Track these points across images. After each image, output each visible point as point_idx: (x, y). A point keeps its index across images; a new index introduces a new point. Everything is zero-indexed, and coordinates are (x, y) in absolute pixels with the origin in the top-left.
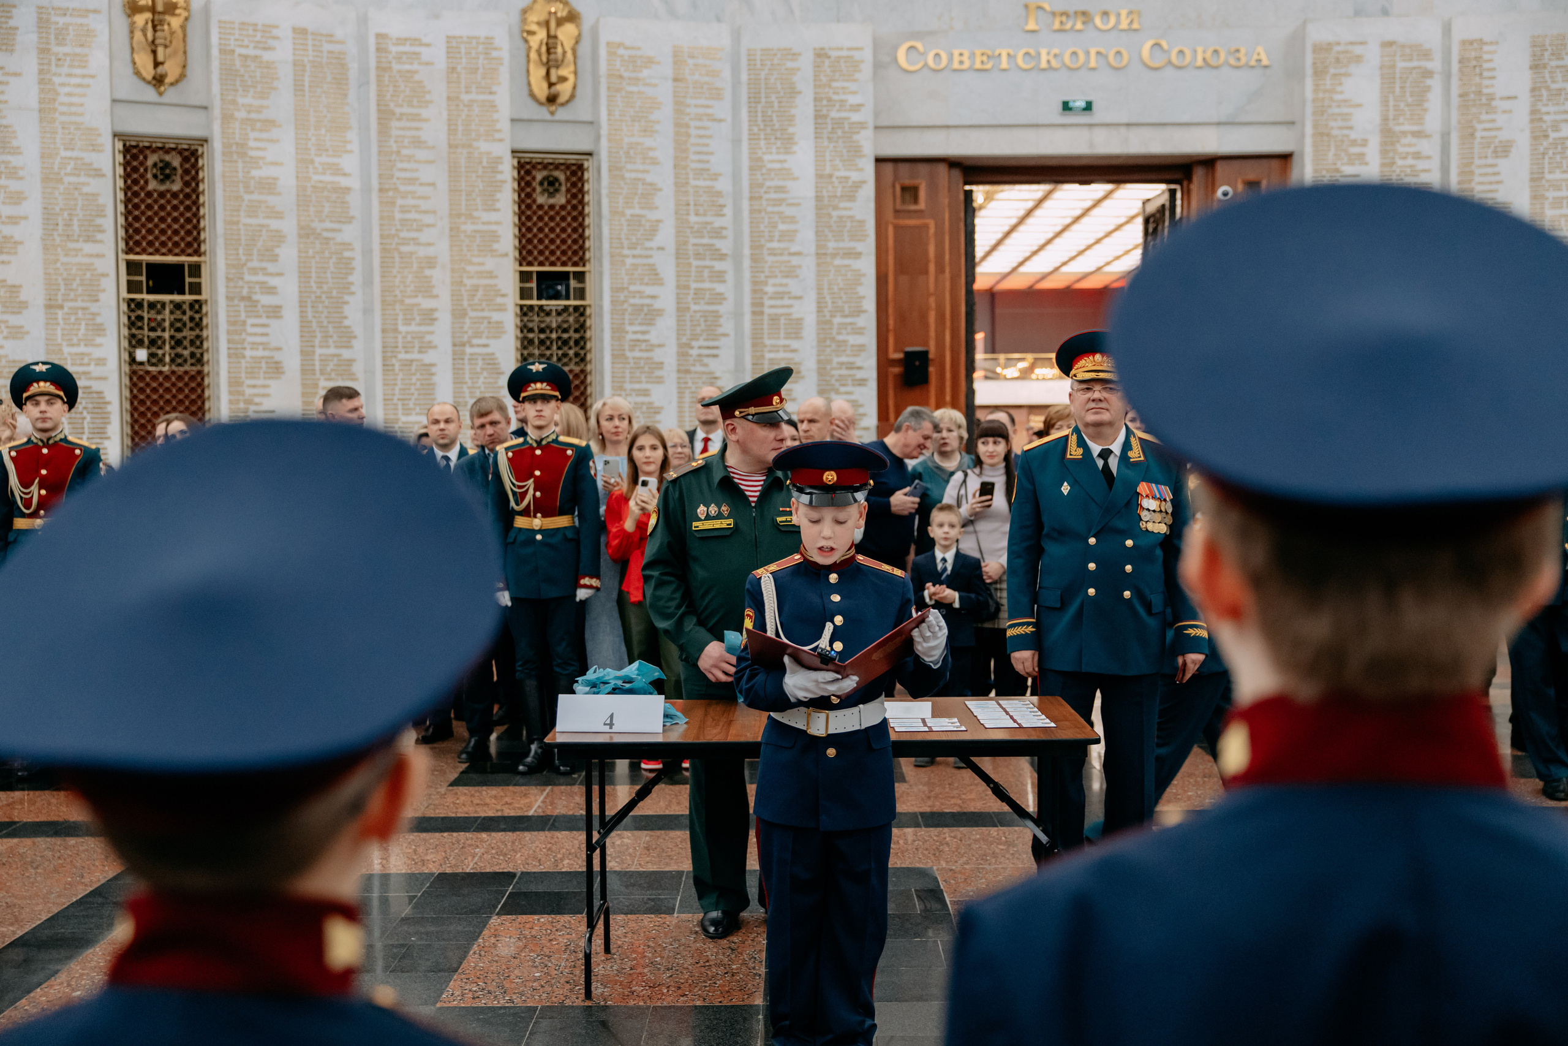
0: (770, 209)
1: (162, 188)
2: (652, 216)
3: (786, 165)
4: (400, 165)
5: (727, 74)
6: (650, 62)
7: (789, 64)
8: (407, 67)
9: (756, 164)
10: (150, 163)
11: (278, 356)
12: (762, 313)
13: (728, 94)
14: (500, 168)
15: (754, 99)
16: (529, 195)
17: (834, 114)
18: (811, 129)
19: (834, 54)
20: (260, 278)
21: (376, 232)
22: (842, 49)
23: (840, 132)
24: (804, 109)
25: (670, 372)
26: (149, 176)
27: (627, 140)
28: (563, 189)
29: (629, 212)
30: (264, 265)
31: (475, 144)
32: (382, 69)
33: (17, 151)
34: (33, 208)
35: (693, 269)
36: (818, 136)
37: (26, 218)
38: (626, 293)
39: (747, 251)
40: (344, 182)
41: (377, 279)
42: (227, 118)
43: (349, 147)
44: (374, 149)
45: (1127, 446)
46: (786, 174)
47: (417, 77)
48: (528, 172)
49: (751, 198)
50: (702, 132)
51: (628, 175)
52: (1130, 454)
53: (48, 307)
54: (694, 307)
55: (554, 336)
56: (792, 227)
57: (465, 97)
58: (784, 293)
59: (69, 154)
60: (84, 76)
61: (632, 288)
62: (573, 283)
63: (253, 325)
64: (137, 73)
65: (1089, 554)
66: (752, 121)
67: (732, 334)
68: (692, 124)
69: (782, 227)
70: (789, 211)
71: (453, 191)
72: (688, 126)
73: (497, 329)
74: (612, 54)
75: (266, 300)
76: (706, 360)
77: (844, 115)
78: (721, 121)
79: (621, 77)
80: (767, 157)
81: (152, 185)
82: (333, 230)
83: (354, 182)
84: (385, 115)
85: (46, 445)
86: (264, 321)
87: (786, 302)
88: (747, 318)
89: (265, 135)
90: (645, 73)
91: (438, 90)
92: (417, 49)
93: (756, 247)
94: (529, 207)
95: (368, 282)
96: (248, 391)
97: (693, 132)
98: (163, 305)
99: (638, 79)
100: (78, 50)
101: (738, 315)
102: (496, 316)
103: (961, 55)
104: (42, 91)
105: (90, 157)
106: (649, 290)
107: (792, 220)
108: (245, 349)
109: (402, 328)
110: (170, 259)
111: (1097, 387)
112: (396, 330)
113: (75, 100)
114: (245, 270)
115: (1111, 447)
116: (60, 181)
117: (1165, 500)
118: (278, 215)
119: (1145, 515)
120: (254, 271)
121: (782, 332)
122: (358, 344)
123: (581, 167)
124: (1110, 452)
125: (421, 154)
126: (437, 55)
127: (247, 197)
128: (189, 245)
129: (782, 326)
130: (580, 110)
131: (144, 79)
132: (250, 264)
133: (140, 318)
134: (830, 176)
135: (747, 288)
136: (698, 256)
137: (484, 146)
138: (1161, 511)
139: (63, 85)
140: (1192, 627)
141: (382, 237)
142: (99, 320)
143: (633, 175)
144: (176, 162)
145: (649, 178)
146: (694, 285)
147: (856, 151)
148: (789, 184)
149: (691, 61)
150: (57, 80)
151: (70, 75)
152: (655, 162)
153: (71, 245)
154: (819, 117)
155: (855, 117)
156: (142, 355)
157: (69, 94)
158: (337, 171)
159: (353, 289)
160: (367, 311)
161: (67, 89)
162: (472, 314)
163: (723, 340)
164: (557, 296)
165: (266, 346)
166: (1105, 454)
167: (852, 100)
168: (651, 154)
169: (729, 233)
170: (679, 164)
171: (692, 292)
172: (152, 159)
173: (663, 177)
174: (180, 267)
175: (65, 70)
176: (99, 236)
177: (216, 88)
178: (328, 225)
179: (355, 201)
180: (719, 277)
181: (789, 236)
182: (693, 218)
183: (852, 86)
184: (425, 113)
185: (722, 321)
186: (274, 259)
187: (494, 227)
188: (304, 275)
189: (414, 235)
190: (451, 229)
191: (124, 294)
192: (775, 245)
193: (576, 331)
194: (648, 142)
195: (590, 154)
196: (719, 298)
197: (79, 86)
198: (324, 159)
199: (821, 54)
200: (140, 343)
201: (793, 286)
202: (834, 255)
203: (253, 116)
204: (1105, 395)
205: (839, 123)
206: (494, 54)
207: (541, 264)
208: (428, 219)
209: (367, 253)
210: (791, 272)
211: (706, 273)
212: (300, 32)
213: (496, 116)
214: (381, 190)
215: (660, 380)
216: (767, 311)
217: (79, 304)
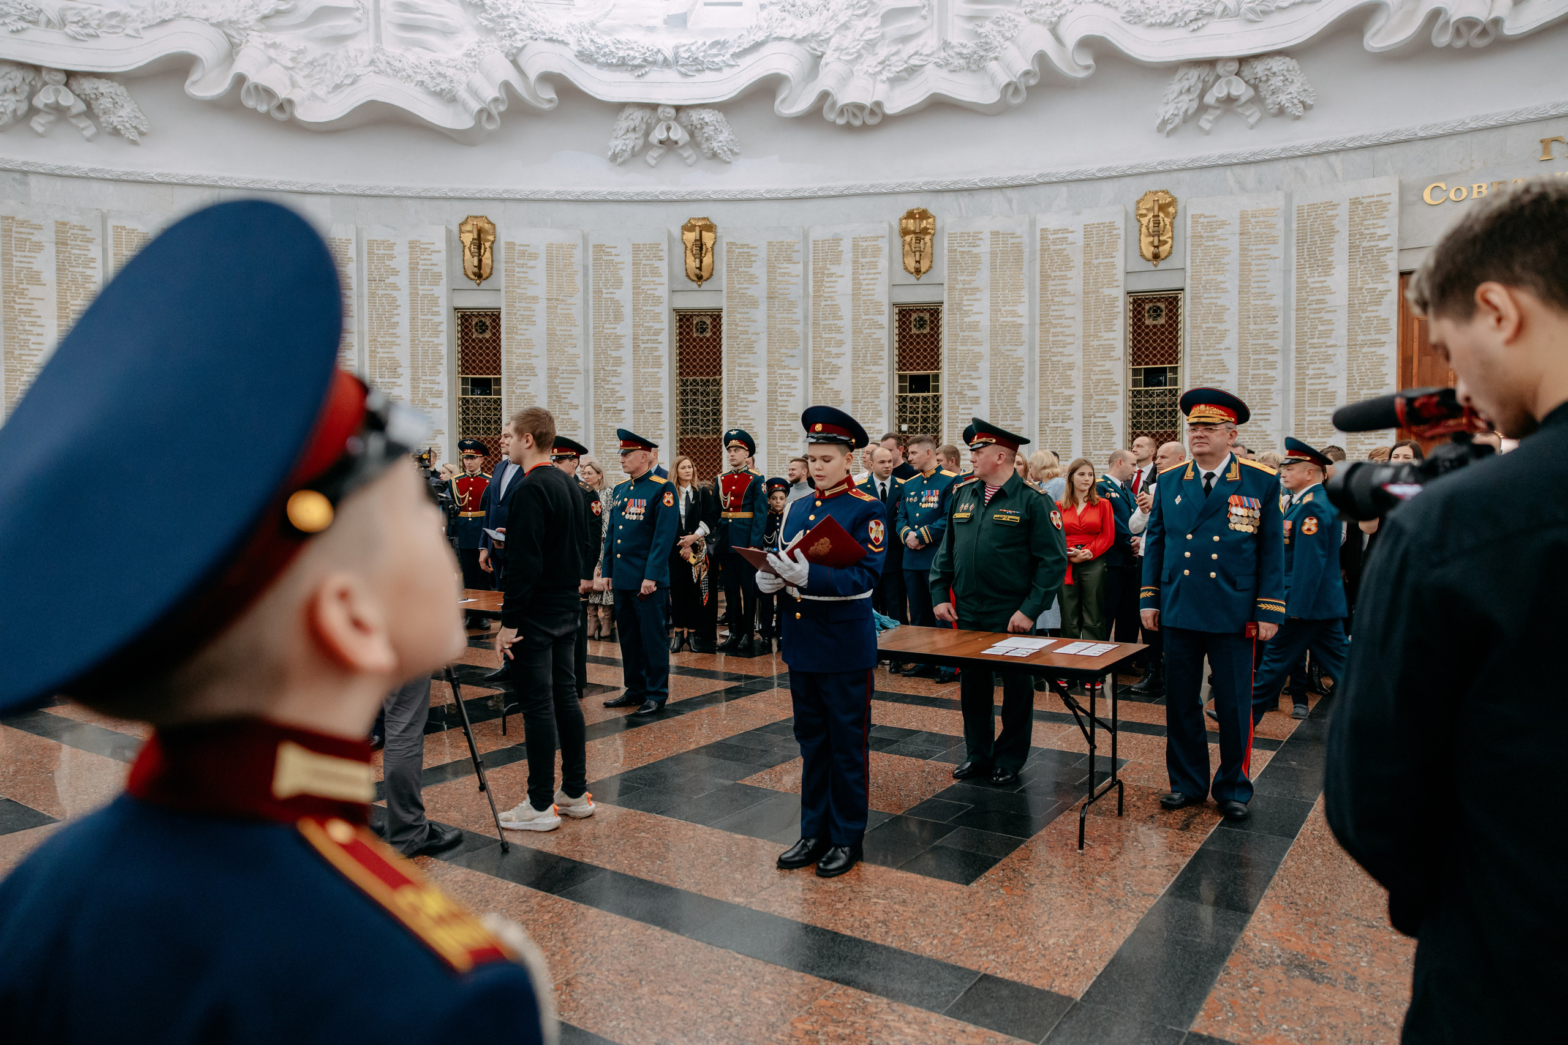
0: (1312, 316)
1: (918, 332)
2: (1222, 327)
3: (1325, 284)
4: (1053, 308)
5: (1281, 225)
6: (1223, 224)
7: (1330, 213)
8: (1059, 247)
9: (1302, 285)
10: (912, 319)
12: (1304, 389)
13: (1281, 240)
14: (1117, 304)
15: (1301, 240)
16: (1139, 320)
17: (1365, 244)
18: (1346, 257)
19: (1365, 201)
20: (968, 381)
21: (1037, 350)
22: (1373, 196)
23: (1369, 256)
24: (1341, 244)
26: (912, 326)
27: (1204, 278)
28: (1164, 314)
29: (1204, 326)
30: (970, 373)
31: (1101, 290)
32: (1043, 250)
33: (841, 318)
34: (847, 349)
35: (1252, 361)
36: (1351, 261)
37: (844, 354)
38: (1201, 379)
39: (1293, 347)
40: (1019, 321)
41: (1037, 378)
42: (951, 289)
43: (1022, 299)
44: (1038, 299)
45: (1228, 469)
46: (1327, 290)
47: (1065, 253)
48: (1139, 305)
49: (1297, 310)
50: (1260, 267)
51: (1204, 301)
52: (1228, 475)
53: (854, 402)
54: (1251, 387)
55: (1155, 410)
56: (1329, 327)
57: (1095, 262)
58: (1320, 374)
59: (866, 317)
60: (875, 274)
61: (1206, 376)
62: (1169, 375)
63: (963, 409)
64: (906, 269)
65: (1187, 546)
66: (1300, 255)
67: (1280, 404)
68: (1253, 262)
69: (1320, 328)
70: (1326, 316)
71: (1086, 321)
72: (1250, 264)
73: (1112, 406)
74: (1195, 222)
75: (971, 393)
76: (1259, 423)
77: (1372, 243)
78: (1275, 258)
79: (1201, 237)
80: (1310, 280)
81: (914, 331)
82: (1012, 350)
83: (1025, 321)
84: (1045, 277)
85: (737, 473)
86: (969, 406)
87: (1323, 380)
88: (1293, 393)
89: (972, 297)
90: (1219, 232)
91: (1078, 259)
92: (1065, 235)
93: (1300, 343)
94: (1139, 327)
95: (1032, 380)
97: (1253, 268)
98: (918, 399)
99: (1214, 237)
100: (872, 259)
101: (1285, 391)
102: (1111, 398)
103: (1480, 187)
104: (854, 284)
105: (877, 318)
106: (1218, 377)
107: (1330, 322)
109: (1052, 408)
110: (922, 372)
111: (1201, 428)
112: (1048, 409)
113: (870, 287)
114: (959, 377)
115: (1214, 472)
116: (861, 332)
117: (1253, 509)
118: (979, 343)
119: (1232, 518)
120: (964, 377)
121: (1319, 401)
122: (1025, 418)
123: (1176, 299)
124: (1212, 475)
125: (1066, 300)
126: (1078, 238)
127: (961, 334)
128: (932, 364)
129: (1319, 398)
130: (1174, 262)
131: (909, 272)
132: (962, 373)
133: (905, 407)
134: (1361, 289)
135: (1293, 372)
136: (1256, 352)
137: (1106, 291)
138: (1248, 517)
139: (864, 280)
140: (1264, 602)
141: (1041, 352)
142: (879, 409)
143: (1208, 301)
144: (927, 316)
145: (1220, 302)
146: (1251, 372)
147: (1384, 268)
148: (1328, 297)
149: (1253, 220)
150: (861, 277)
151: (868, 274)
152: (1225, 291)
153: (866, 368)
154: (1353, 248)
155: (1383, 244)
156: (904, 427)
157: (867, 284)
158: (1015, 314)
159: (1023, 385)
160: (1031, 398)
161: (866, 282)
162: (1096, 397)
163: (1273, 408)
164: (1159, 384)
166: (1210, 476)
167: (1380, 232)
168: (1222, 286)
169: (1280, 335)
170: (1243, 290)
171: (1250, 377)
172: (914, 316)
173: (1231, 301)
174: (928, 376)
175: (866, 271)
176: (881, 362)
177: (946, 272)
178: (1009, 347)
179: (1025, 332)
180: (1272, 365)
181: (1326, 334)
182: (1252, 327)
183: (1381, 222)
184: (1069, 274)
185: (1272, 396)
186: (976, 369)
187: (1112, 342)
188: (993, 378)
189: (1060, 350)
190: (1084, 345)
191: (897, 393)
192: (1315, 341)
193: (1170, 406)
194: (1220, 278)
195: (1183, 290)
196: (1271, 380)
197: (873, 279)
198: (1007, 308)
199: (1355, 202)
200: (904, 421)
201: (1329, 369)
202: (1362, 346)
203: (967, 286)
204: (1206, 433)
205: (1369, 250)
206: (1115, 232)
207: (1147, 364)
208: (1070, 340)
209: (1032, 363)
210: (1327, 359)
211: (1261, 363)
212: (995, 234)
213: (1114, 271)
214: (1041, 324)
216: (1308, 387)
217: (869, 400)
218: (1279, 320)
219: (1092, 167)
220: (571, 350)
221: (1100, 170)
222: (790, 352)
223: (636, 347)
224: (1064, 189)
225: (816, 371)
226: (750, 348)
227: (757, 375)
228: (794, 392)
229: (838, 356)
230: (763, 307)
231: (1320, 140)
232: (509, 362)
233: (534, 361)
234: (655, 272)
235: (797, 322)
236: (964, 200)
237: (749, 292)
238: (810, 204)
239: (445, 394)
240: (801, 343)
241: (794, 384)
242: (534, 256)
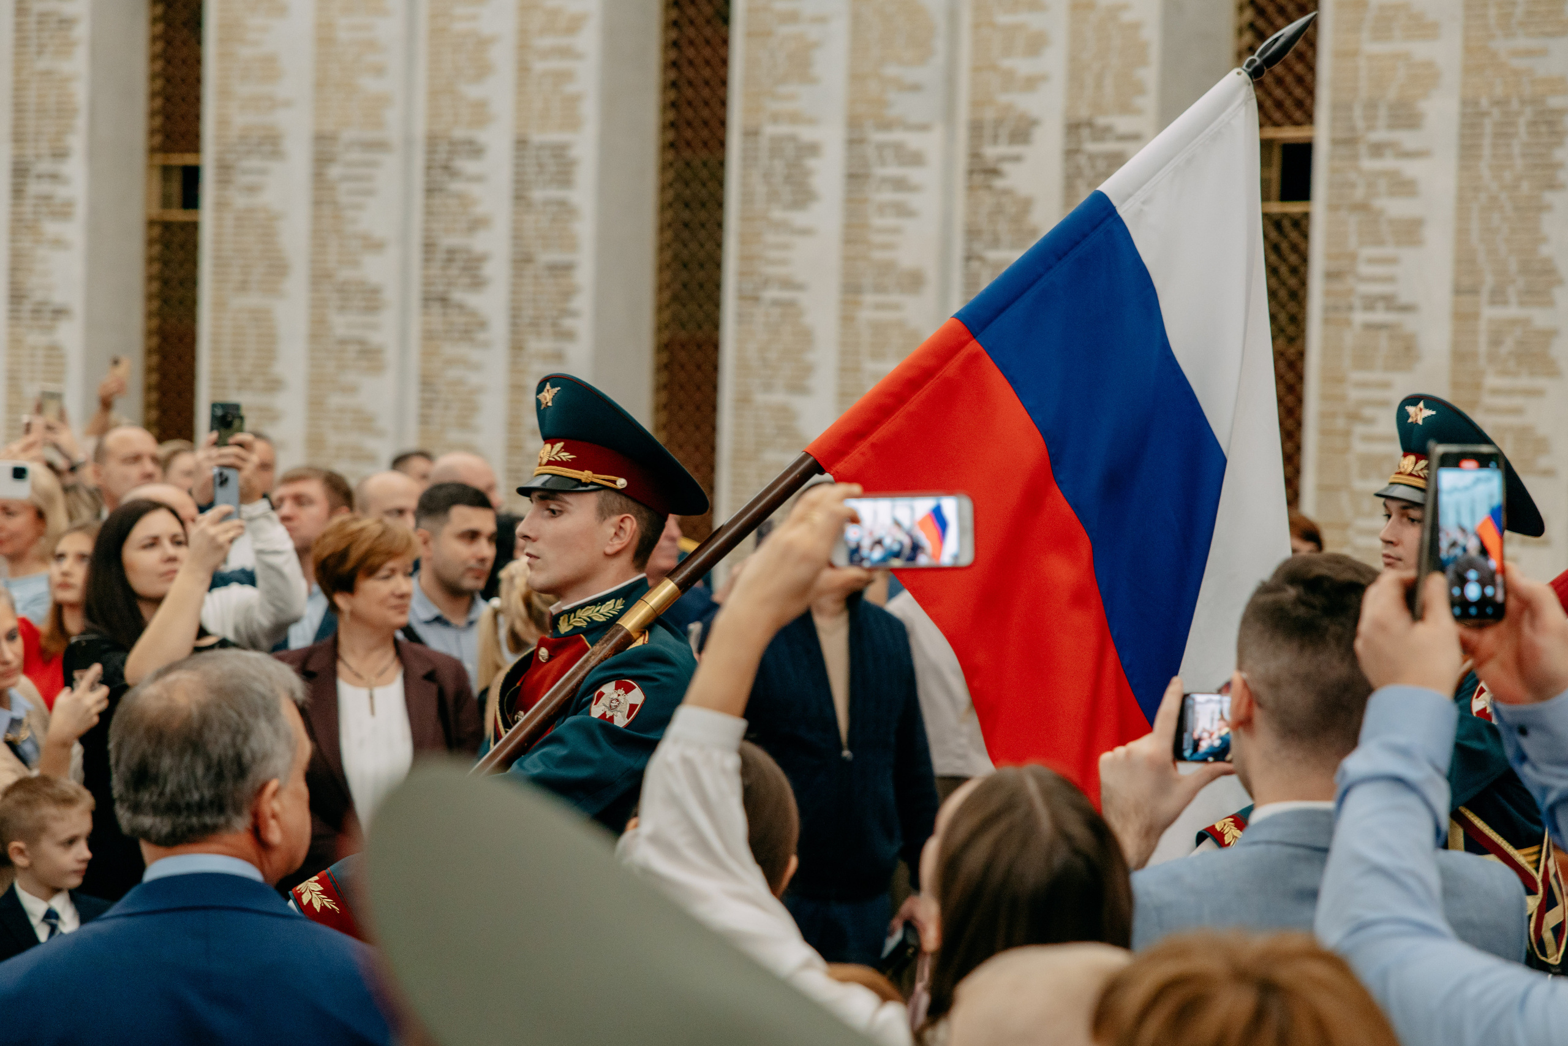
11: (1409, 323)
20: (1388, 163)
63: (1371, 261)
75: (1396, 208)
82: (1529, 53)
86: (1389, 251)
96: (1355, 395)
108: (1350, 308)
114: (1363, 149)
120: (1377, 150)
132: (1371, 137)
165: (1389, 302)
188: (1468, 150)
220: (370, 84)
222: (913, 75)
223: (523, 69)
225: (976, 128)
227: (813, 149)
228: (914, 200)
229: (1031, 83)
232: (223, 122)
233: (283, 119)
239: (81, 210)
240: (940, 45)
241: (914, 175)
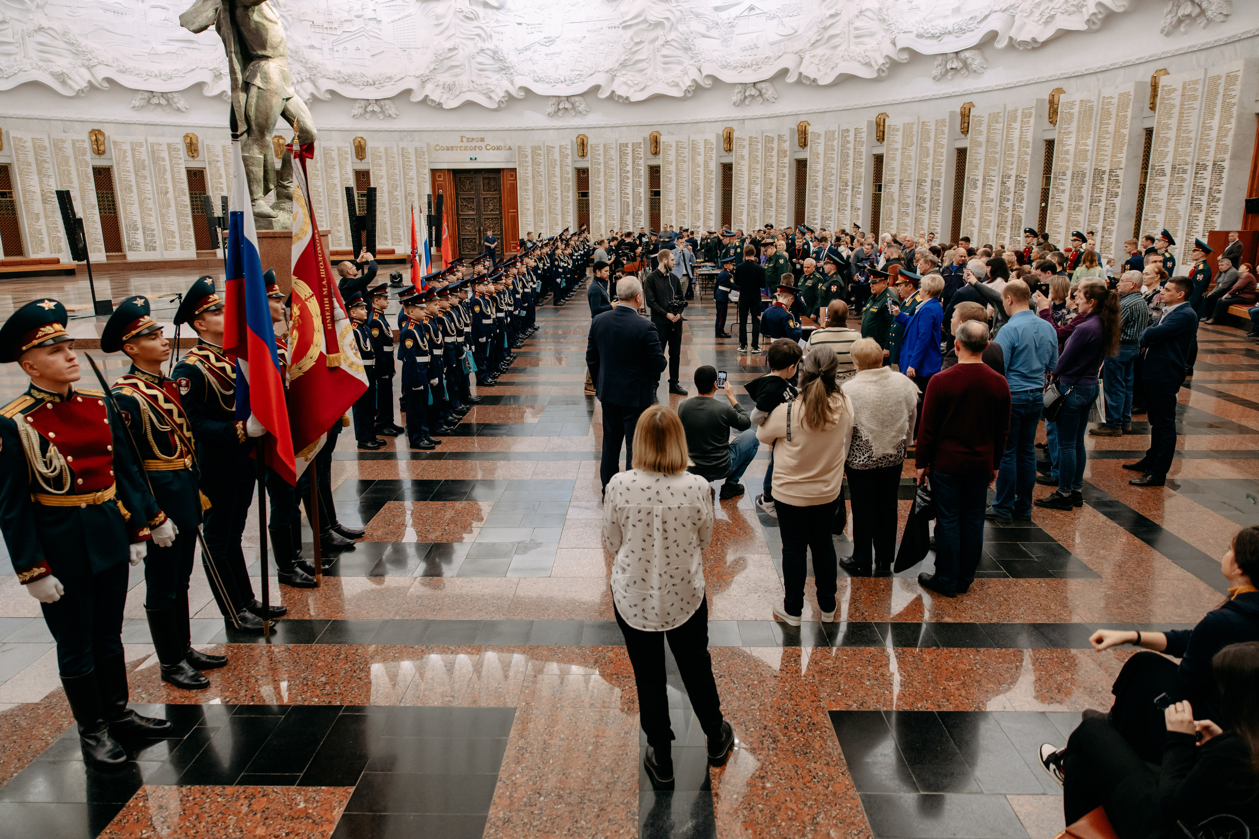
0: (1204, 143)
2: (1166, 150)
3: (1211, 124)
4: (1102, 141)
5: (1201, 89)
6: (1175, 90)
7: (1218, 82)
8: (1108, 106)
9: (1204, 125)
13: (1199, 98)
15: (1207, 98)
17: (1228, 100)
18: (1220, 108)
19: (1231, 74)
21: (1093, 164)
22: (1234, 72)
24: (1220, 100)
25: (1163, 210)
32: (1102, 109)
36: (1222, 111)
40: (1087, 148)
41: (1091, 179)
43: (1090, 136)
44: (1097, 136)
46: (1211, 128)
47: (1110, 110)
49: (1200, 139)
50: (1188, 115)
54: (1175, 184)
56: (1209, 150)
57: (1121, 114)
58: (1203, 177)
60: (1028, 127)
66: (1205, 107)
67: (1186, 194)
69: (1205, 150)
70: (1209, 143)
71: (1113, 148)
72: (1184, 113)
73: (1117, 194)
75: (1062, 188)
76: (1175, 205)
77: (1230, 100)
78: (1195, 109)
79: (1165, 98)
80: (1207, 122)
82: (1082, 164)
84: (1101, 124)
87: (1202, 180)
89: (1068, 136)
90: (1173, 95)
91: (1114, 113)
92: (1111, 100)
97: (1185, 115)
99: (1172, 98)
100: (1028, 119)
101: (1189, 186)
102: (1116, 190)
105: (1026, 150)
106: (1161, 179)
107: (1209, 147)
118: (1068, 161)
120: (1060, 178)
121: (1199, 192)
122: (1084, 200)
125: (1107, 136)
126: (1116, 101)
127: (1060, 156)
131: (1047, 123)
134: (1223, 127)
135: (1194, 175)
141: (1095, 165)
146: (1176, 176)
148: (1211, 132)
149: (1189, 87)
150: (1024, 129)
152: (1171, 129)
154: (1223, 103)
155: (1233, 101)
156: (1044, 205)
157: (1025, 132)
158: (1086, 145)
159: (1085, 183)
160: (1088, 190)
163: (1183, 196)
167: (1234, 93)
168: (1170, 126)
169: (1192, 154)
170: (1178, 129)
171: (1175, 178)
173: (1172, 134)
179: (1089, 154)
180: (1185, 172)
181: (1207, 154)
182: (1180, 149)
183: (1235, 88)
184: (1110, 122)
185: (1184, 189)
187: (1120, 159)
188: (1072, 179)
189: (1102, 164)
190: (1110, 161)
191: (1043, 187)
194: (1169, 122)
196: (1184, 180)
198: (1083, 141)
199: (1228, 75)
200: (1044, 201)
201: (1205, 174)
202: (1218, 161)
203: (1066, 131)
205: (1228, 104)
206: (1129, 97)
209: (1090, 171)
210: (1206, 168)
211: (1181, 170)
212: (1082, 101)
213: (1126, 120)
214: (1096, 150)
215: (1160, 212)
218: (1192, 145)
219: (1133, 58)
220: (909, 171)
221: (1137, 59)
222: (994, 168)
223: (933, 171)
224: (1122, 71)
226: (976, 167)
227: (977, 180)
228: (993, 188)
230: (984, 146)
231: (1230, 34)
232: (885, 179)
233: (895, 177)
234: (943, 133)
235: (997, 153)
236: (1079, 81)
237: (979, 139)
238: (1014, 90)
239: (863, 193)
240: (998, 163)
241: (993, 184)
242: (898, 130)
